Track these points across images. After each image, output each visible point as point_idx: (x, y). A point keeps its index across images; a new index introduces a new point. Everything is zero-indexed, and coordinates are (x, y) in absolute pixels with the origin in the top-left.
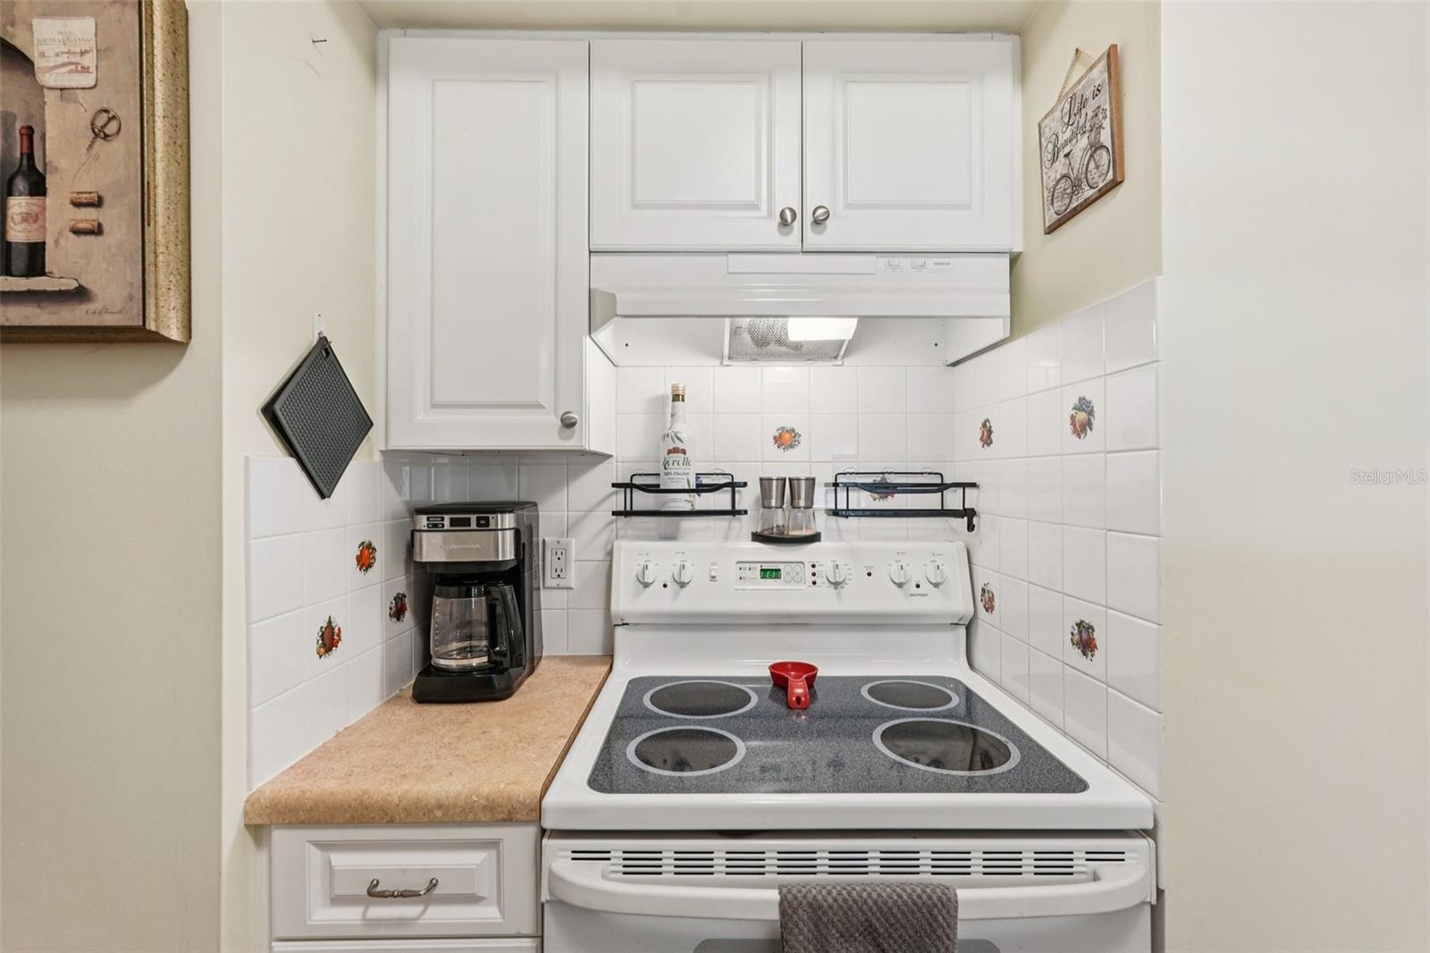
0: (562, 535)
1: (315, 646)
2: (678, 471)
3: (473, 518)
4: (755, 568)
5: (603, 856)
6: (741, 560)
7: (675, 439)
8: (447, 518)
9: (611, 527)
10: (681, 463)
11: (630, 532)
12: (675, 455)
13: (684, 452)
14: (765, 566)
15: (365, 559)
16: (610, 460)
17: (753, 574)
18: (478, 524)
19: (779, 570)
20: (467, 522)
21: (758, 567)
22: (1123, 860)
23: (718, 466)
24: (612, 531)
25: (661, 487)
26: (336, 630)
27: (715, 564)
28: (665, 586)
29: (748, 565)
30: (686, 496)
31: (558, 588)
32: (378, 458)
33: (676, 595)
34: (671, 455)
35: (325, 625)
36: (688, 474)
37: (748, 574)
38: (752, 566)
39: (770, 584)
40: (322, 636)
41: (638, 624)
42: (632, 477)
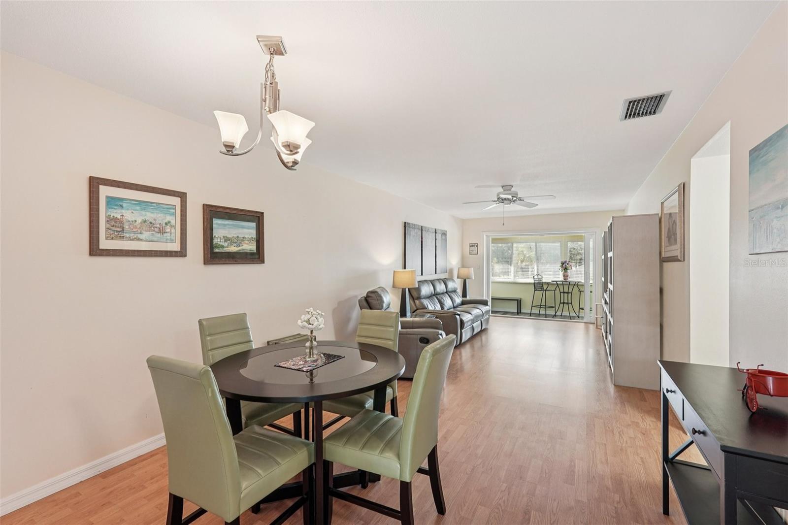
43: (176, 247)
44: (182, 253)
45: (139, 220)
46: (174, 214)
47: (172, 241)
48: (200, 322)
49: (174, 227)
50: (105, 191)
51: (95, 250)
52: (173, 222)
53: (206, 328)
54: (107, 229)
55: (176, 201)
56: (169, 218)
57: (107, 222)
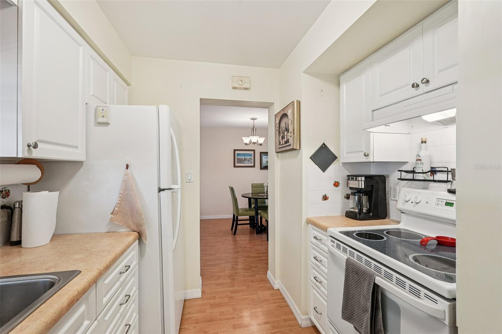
0: (395, 185)
1: (321, 198)
2: (418, 166)
3: (355, 177)
4: (443, 201)
5: (334, 242)
6: (439, 198)
7: (418, 156)
8: (351, 177)
9: (408, 184)
10: (419, 164)
11: (413, 186)
12: (419, 161)
13: (421, 160)
14: (448, 201)
15: (336, 184)
16: (408, 163)
17: (442, 203)
18: (355, 179)
19: (453, 203)
20: (353, 178)
21: (445, 201)
22: (437, 304)
23: (443, 164)
24: (408, 185)
25: (416, 172)
26: (327, 197)
27: (429, 198)
28: (412, 202)
29: (441, 200)
30: (421, 175)
31: (394, 200)
32: (341, 164)
33: (415, 206)
34: (417, 161)
35: (324, 195)
36: (423, 167)
37: (440, 203)
38: (443, 200)
39: (448, 208)
40: (323, 197)
41: (408, 214)
42: (414, 168)
43: (252, 165)
44: (254, 166)
45: (244, 158)
46: (252, 156)
47: (251, 163)
48: (252, 184)
49: (252, 159)
50: (237, 152)
51: (235, 166)
52: (252, 158)
53: (253, 186)
54: (237, 161)
55: (252, 152)
56: (250, 157)
57: (237, 159)
